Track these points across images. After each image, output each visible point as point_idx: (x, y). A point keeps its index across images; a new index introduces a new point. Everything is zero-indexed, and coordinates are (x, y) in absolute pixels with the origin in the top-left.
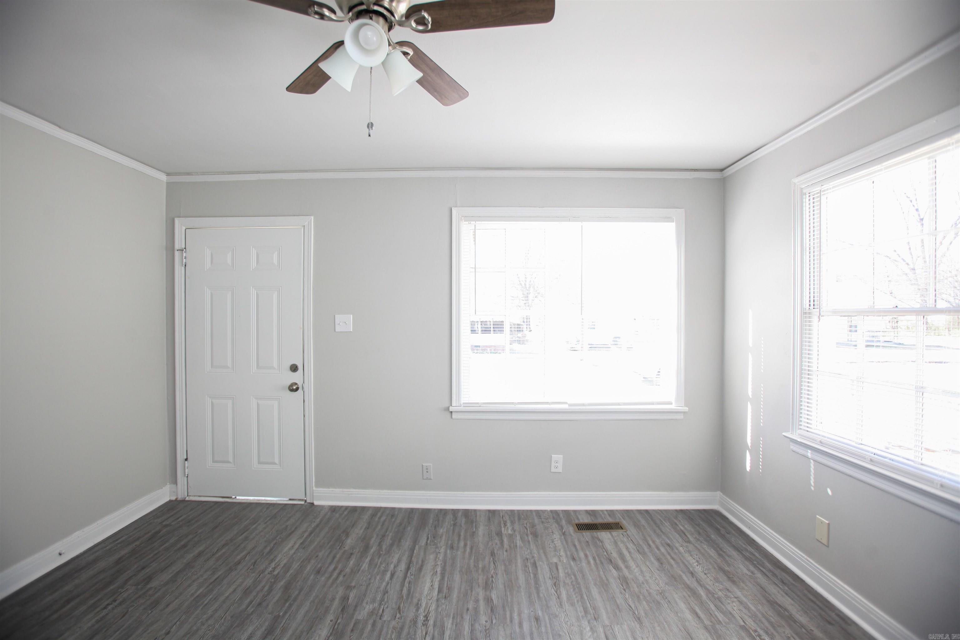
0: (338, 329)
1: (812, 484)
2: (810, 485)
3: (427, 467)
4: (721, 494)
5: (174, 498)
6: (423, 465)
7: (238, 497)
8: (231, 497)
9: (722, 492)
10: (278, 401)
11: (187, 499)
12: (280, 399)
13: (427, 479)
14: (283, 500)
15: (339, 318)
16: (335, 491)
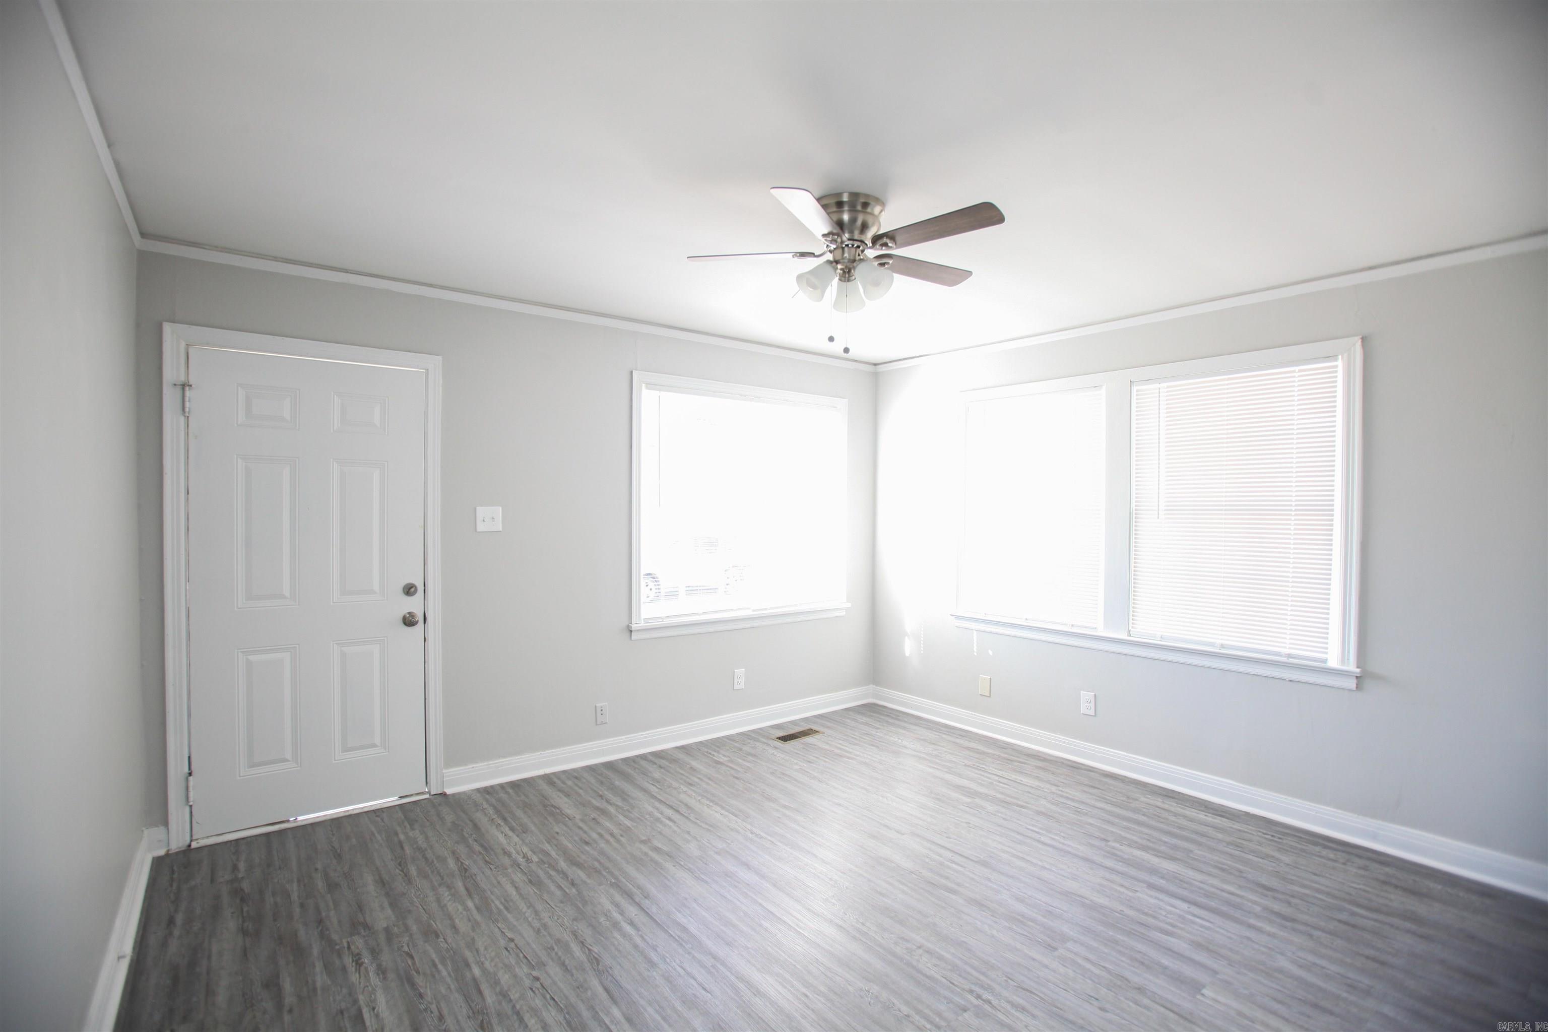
0: (481, 527)
1: (975, 650)
2: (974, 652)
3: (601, 707)
4: (874, 686)
5: (162, 852)
6: (596, 706)
7: (300, 818)
8: (288, 821)
9: (874, 685)
10: (380, 644)
11: (194, 845)
12: (384, 640)
13: (602, 723)
14: (391, 800)
15: (482, 512)
16: (476, 767)
